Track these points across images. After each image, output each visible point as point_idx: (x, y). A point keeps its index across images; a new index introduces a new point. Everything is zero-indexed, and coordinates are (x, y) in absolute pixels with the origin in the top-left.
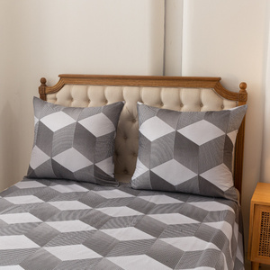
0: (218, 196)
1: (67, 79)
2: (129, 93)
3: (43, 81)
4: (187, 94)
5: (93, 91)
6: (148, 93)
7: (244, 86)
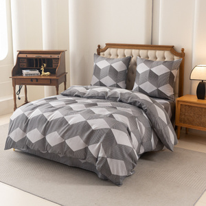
0: (166, 98)
1: (109, 46)
2: (135, 52)
3: (99, 46)
4: (159, 53)
5: (120, 51)
6: (143, 52)
7: (183, 50)
